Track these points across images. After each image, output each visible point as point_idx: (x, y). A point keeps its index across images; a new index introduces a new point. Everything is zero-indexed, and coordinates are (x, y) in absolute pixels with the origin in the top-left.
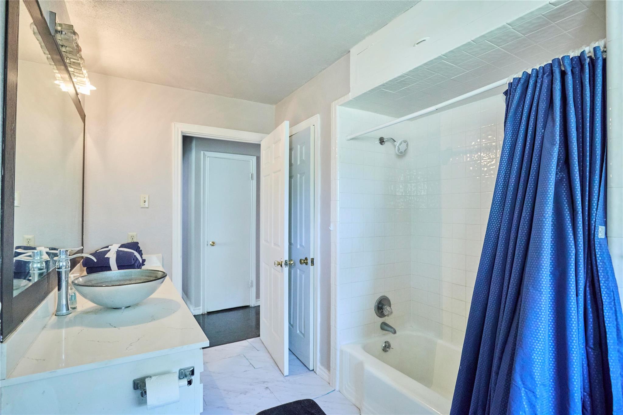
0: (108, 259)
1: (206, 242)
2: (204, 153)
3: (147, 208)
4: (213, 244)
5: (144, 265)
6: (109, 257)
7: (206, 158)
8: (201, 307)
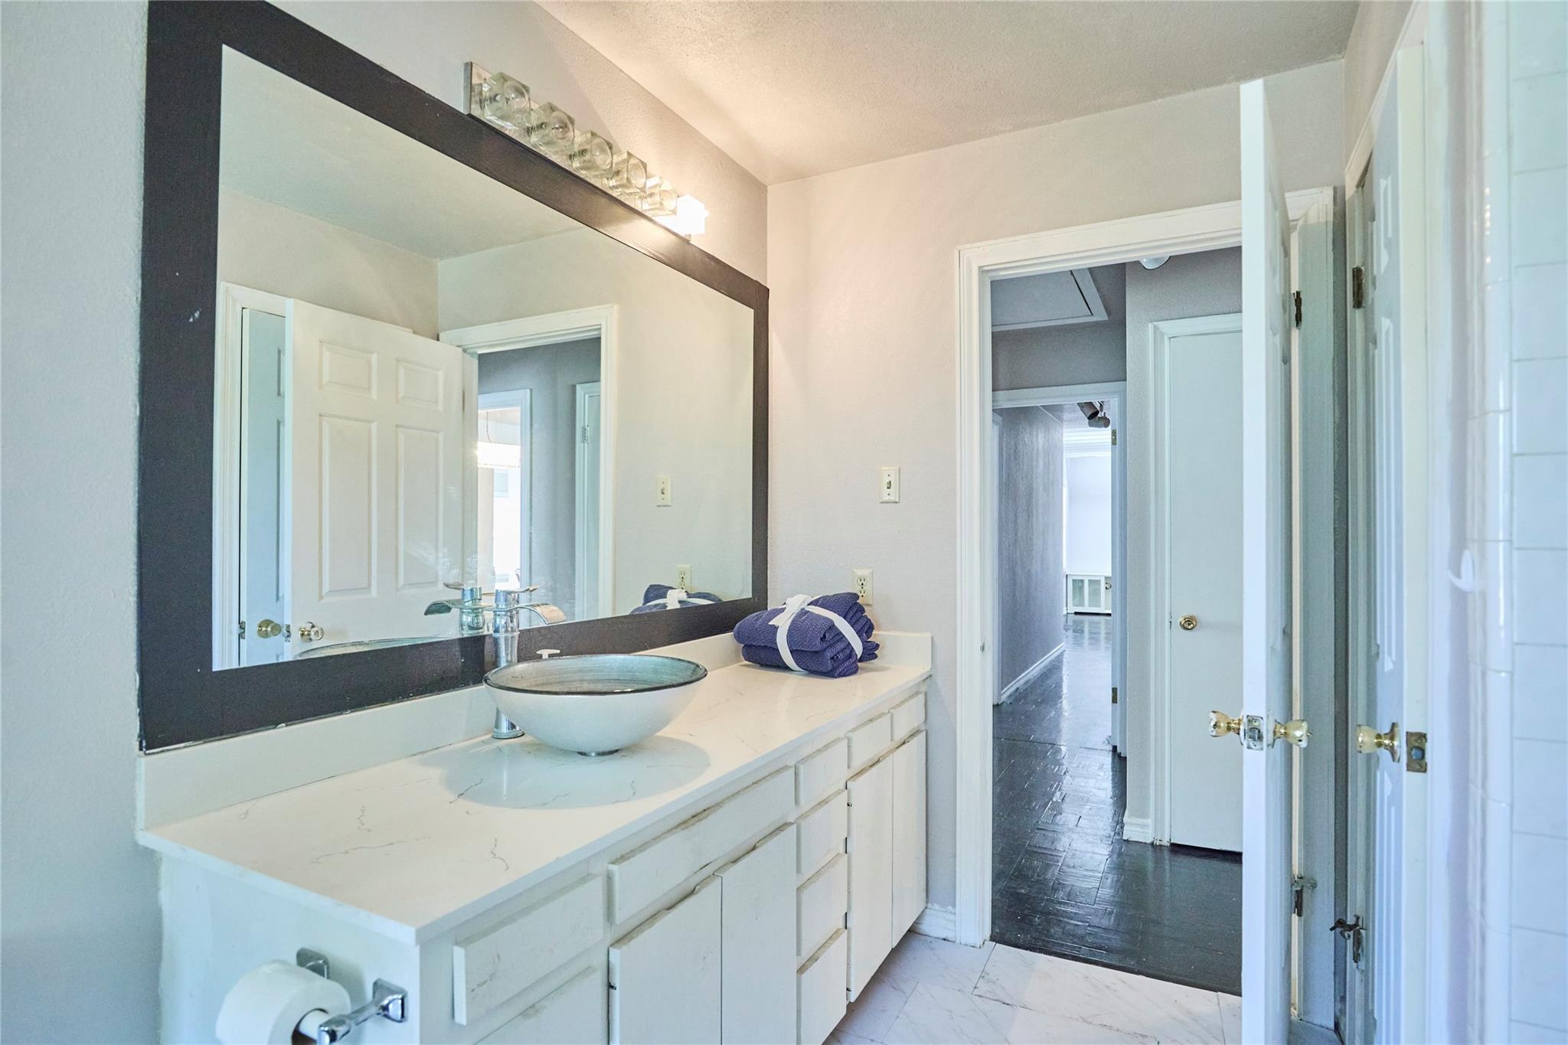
0: (775, 628)
1: (1167, 616)
2: (1156, 328)
3: (896, 502)
4: (1189, 624)
5: (876, 657)
6: (776, 625)
7: (1162, 340)
8: (1150, 821)
